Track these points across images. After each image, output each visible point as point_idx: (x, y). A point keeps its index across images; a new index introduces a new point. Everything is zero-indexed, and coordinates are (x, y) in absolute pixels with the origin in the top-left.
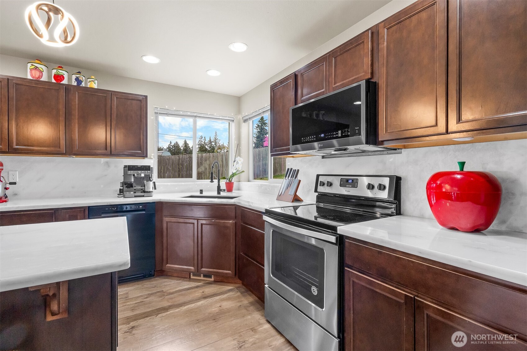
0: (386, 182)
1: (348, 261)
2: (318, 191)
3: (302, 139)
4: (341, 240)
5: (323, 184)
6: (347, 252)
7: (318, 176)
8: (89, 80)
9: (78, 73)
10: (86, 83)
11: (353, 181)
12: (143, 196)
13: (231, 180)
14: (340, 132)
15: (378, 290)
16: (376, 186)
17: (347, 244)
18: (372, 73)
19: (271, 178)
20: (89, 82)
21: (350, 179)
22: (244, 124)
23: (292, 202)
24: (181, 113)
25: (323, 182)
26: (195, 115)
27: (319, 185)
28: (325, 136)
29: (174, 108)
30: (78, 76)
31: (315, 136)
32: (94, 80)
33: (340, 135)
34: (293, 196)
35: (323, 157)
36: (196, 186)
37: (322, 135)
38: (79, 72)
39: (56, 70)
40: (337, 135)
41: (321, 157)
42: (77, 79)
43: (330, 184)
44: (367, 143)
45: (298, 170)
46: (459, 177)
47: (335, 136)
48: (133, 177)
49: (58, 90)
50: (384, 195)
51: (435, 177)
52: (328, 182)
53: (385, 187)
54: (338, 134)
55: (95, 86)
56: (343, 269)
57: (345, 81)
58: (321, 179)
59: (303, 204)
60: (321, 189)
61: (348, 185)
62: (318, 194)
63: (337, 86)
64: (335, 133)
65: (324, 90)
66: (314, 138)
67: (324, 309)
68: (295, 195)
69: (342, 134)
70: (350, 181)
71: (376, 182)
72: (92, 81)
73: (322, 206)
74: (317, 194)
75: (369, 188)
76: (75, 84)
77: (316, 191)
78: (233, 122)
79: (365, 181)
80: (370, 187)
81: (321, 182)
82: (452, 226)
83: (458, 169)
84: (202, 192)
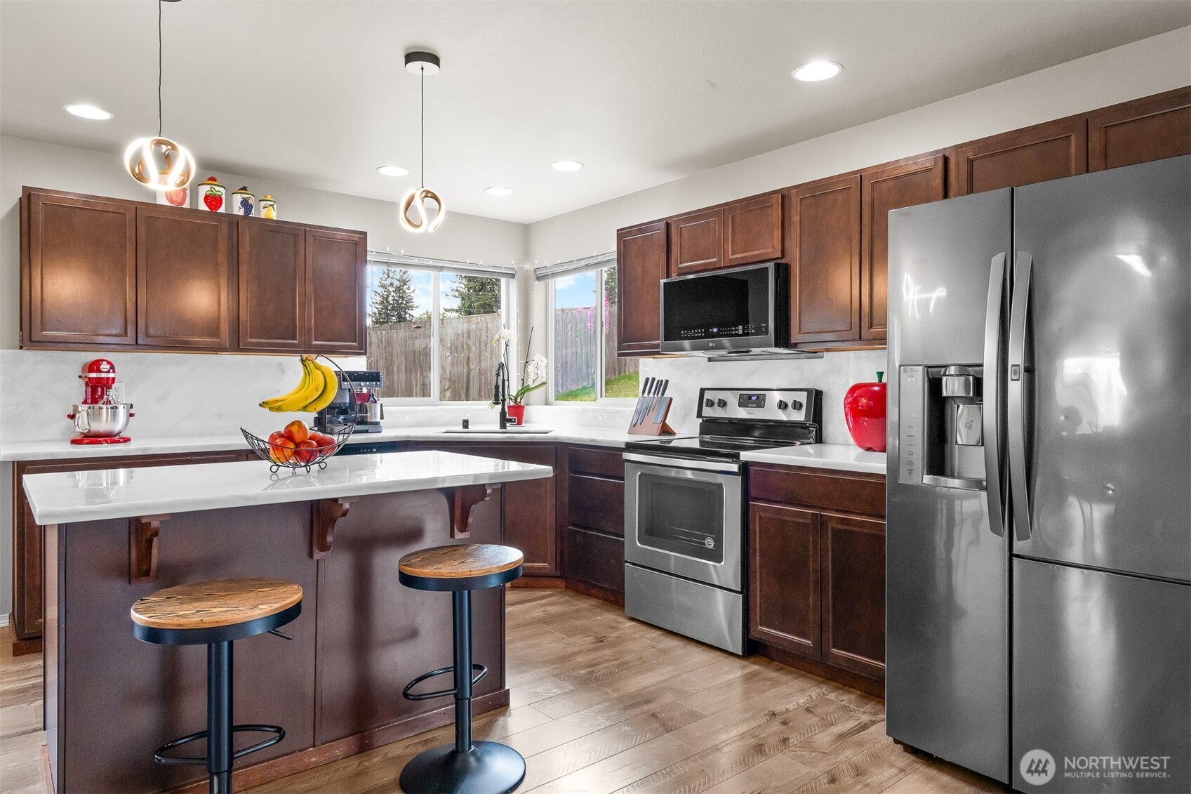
0: (802, 398)
1: (753, 492)
2: (703, 415)
3: (682, 332)
4: (745, 468)
5: (711, 404)
6: (752, 481)
7: (702, 391)
8: (263, 203)
9: (242, 189)
10: (258, 211)
11: (758, 397)
12: (367, 432)
13: (519, 400)
14: (740, 327)
15: (787, 518)
16: (790, 405)
17: (751, 472)
18: (783, 251)
19: (601, 397)
20: (264, 208)
21: (754, 395)
22: (537, 282)
23: (659, 435)
24: (416, 261)
25: (711, 401)
26: (441, 265)
27: (704, 405)
28: (719, 330)
29: (402, 252)
30: (246, 196)
31: (703, 330)
32: (272, 203)
33: (740, 332)
34: (661, 425)
35: (710, 360)
36: (444, 414)
37: (715, 330)
38: (244, 189)
39: (210, 186)
40: (737, 332)
41: (707, 359)
42: (245, 203)
43: (723, 404)
44: (776, 346)
45: (667, 381)
46: (876, 388)
47: (734, 332)
48: (348, 394)
49: (216, 229)
50: (799, 416)
51: (854, 389)
52: (720, 400)
53: (801, 405)
54: (737, 330)
55: (273, 215)
56: (748, 503)
57: (747, 254)
58: (707, 395)
59: (675, 437)
60: (707, 412)
61: (751, 403)
62: (703, 420)
63: (737, 258)
64: (734, 329)
65: (716, 259)
66: (702, 332)
67: (722, 564)
68: (664, 424)
69: (743, 331)
70: (754, 398)
71: (789, 398)
72: (271, 205)
73: (709, 440)
74: (700, 420)
75: (780, 408)
76: (242, 212)
77: (699, 415)
78: (515, 278)
79: (777, 397)
80: (783, 406)
81: (708, 400)
82: (868, 446)
83: (876, 380)
84: (466, 424)
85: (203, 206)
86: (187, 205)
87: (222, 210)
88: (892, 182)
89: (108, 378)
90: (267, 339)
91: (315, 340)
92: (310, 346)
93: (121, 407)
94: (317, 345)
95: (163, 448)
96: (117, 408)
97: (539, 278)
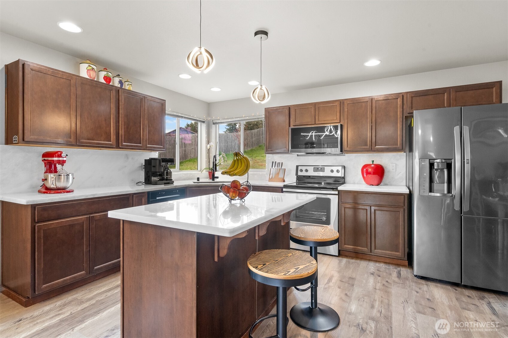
3: (300, 146)
5: (301, 171)
7: (297, 167)
8: (127, 83)
9: (117, 75)
10: (126, 86)
11: (321, 169)
12: (167, 184)
16: (335, 171)
18: (340, 120)
20: (128, 85)
21: (320, 168)
25: (302, 169)
27: (299, 171)
28: (316, 146)
30: (120, 79)
33: (326, 146)
35: (298, 155)
38: (119, 75)
40: (324, 147)
42: (121, 82)
43: (307, 171)
44: (341, 151)
45: (282, 163)
50: (339, 174)
51: (364, 166)
52: (305, 169)
53: (339, 171)
58: (300, 168)
60: (300, 174)
61: (318, 170)
64: (323, 145)
66: (309, 146)
67: (330, 225)
71: (335, 169)
72: (130, 84)
74: (297, 176)
75: (331, 172)
76: (119, 86)
78: (204, 123)
79: (329, 168)
84: (198, 179)
85: (102, 81)
86: (96, 80)
87: (111, 84)
88: (383, 101)
89: (63, 160)
90: (130, 143)
91: (148, 145)
92: (146, 147)
93: (70, 175)
94: (149, 147)
95: (102, 194)
96: (69, 175)
97: (214, 124)
